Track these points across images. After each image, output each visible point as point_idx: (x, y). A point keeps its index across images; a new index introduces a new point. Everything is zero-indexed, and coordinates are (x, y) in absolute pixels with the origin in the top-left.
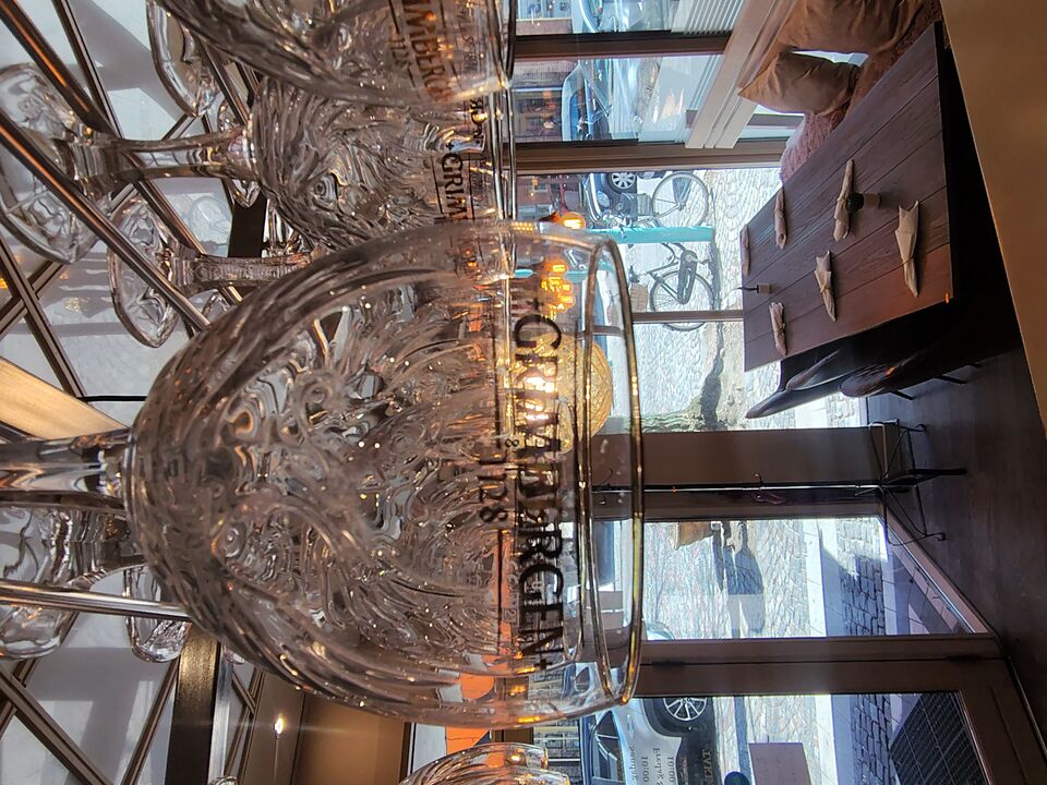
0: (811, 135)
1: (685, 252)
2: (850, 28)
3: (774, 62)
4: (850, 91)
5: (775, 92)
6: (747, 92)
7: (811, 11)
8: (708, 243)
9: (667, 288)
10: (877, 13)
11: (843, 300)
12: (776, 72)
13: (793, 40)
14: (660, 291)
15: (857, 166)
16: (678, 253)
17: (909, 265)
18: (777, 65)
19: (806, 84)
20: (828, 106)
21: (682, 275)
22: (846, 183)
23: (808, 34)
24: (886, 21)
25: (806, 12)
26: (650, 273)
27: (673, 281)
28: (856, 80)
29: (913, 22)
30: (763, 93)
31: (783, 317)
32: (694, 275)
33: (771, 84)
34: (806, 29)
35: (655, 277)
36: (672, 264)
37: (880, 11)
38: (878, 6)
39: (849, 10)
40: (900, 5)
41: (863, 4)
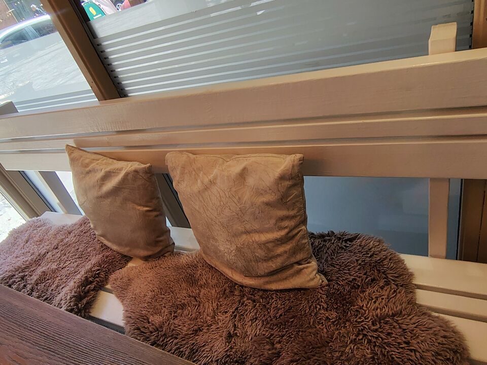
2: (247, 232)
3: (136, 166)
4: (147, 258)
5: (101, 186)
6: (77, 154)
10: (279, 251)
12: (127, 174)
13: (182, 173)
18: (136, 171)
20: (119, 244)
23: (206, 189)
25: (237, 170)
30: (89, 172)
33: (107, 176)
37: (286, 252)
38: (287, 247)
39: (273, 221)
40: (297, 267)
41: (286, 230)
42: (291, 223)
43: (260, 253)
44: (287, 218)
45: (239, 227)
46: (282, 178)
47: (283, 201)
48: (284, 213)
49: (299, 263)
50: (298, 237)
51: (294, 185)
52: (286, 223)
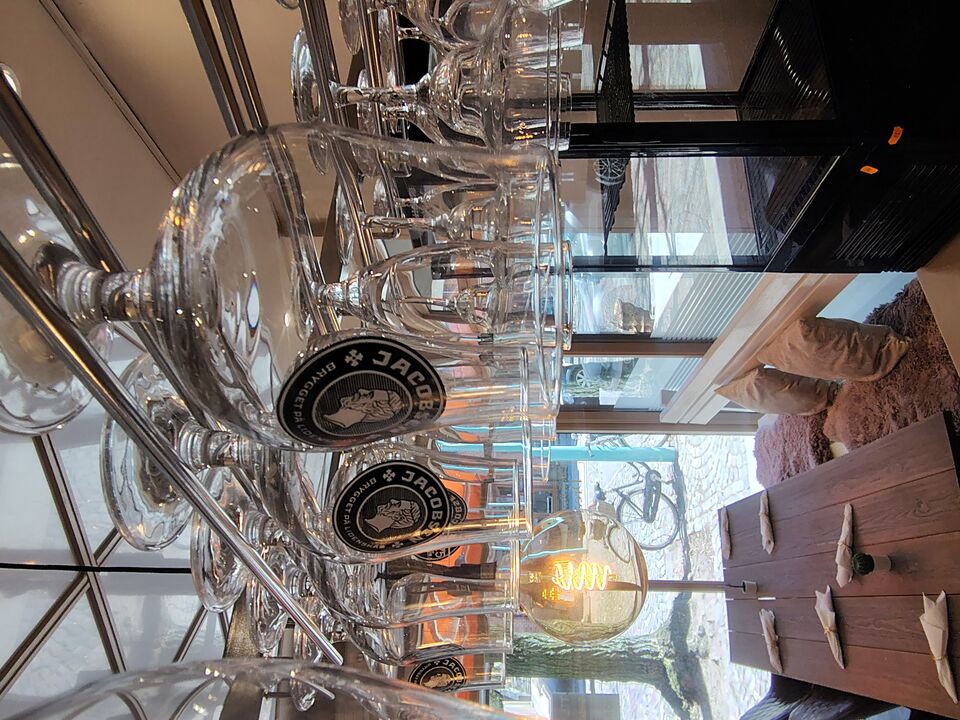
0: (787, 428)
1: (650, 472)
2: (833, 364)
3: (753, 375)
4: (830, 403)
5: (754, 397)
6: (724, 391)
7: (793, 347)
8: (671, 463)
9: (633, 506)
10: (860, 355)
11: (851, 650)
12: (755, 383)
14: (626, 508)
15: (857, 512)
16: (643, 471)
17: (942, 664)
18: (756, 378)
19: (785, 395)
21: (647, 493)
22: (846, 528)
24: (869, 362)
25: (788, 347)
26: (617, 490)
27: (639, 500)
28: (834, 396)
29: (897, 365)
31: (775, 627)
32: (659, 493)
34: (787, 359)
35: (621, 495)
36: (637, 482)
37: (863, 354)
38: (861, 350)
39: (833, 351)
40: (883, 350)
41: (846, 348)
42: (844, 341)
43: (854, 365)
44: (837, 343)
45: (827, 366)
46: (805, 337)
47: (822, 342)
48: (832, 343)
49: (881, 347)
50: (858, 342)
51: (816, 332)
52: (840, 346)
